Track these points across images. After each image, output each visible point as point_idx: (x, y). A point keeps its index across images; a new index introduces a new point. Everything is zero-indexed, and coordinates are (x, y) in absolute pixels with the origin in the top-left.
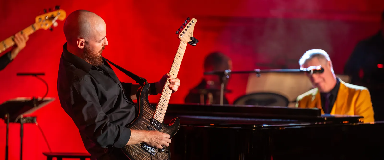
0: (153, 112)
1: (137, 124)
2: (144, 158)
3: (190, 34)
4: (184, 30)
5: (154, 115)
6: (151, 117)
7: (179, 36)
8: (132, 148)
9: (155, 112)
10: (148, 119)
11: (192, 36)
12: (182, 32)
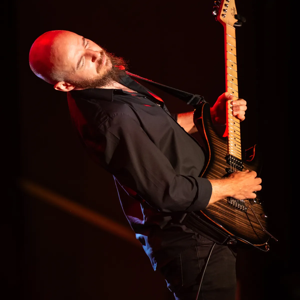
0: (225, 145)
1: (212, 169)
2: (235, 219)
3: (233, 11)
4: (224, 7)
5: (228, 149)
6: (225, 153)
7: (221, 18)
8: (217, 208)
9: (228, 144)
10: (223, 158)
11: (236, 13)
12: (222, 11)
